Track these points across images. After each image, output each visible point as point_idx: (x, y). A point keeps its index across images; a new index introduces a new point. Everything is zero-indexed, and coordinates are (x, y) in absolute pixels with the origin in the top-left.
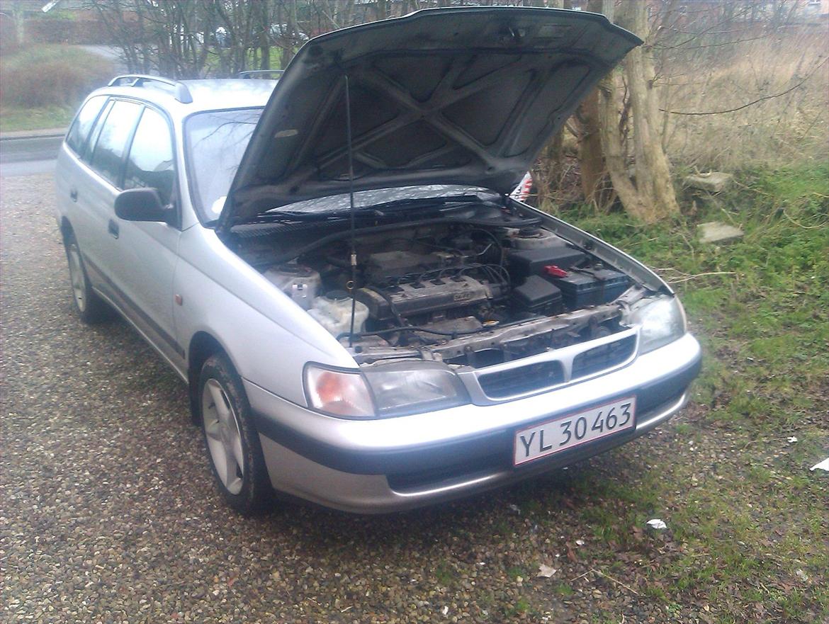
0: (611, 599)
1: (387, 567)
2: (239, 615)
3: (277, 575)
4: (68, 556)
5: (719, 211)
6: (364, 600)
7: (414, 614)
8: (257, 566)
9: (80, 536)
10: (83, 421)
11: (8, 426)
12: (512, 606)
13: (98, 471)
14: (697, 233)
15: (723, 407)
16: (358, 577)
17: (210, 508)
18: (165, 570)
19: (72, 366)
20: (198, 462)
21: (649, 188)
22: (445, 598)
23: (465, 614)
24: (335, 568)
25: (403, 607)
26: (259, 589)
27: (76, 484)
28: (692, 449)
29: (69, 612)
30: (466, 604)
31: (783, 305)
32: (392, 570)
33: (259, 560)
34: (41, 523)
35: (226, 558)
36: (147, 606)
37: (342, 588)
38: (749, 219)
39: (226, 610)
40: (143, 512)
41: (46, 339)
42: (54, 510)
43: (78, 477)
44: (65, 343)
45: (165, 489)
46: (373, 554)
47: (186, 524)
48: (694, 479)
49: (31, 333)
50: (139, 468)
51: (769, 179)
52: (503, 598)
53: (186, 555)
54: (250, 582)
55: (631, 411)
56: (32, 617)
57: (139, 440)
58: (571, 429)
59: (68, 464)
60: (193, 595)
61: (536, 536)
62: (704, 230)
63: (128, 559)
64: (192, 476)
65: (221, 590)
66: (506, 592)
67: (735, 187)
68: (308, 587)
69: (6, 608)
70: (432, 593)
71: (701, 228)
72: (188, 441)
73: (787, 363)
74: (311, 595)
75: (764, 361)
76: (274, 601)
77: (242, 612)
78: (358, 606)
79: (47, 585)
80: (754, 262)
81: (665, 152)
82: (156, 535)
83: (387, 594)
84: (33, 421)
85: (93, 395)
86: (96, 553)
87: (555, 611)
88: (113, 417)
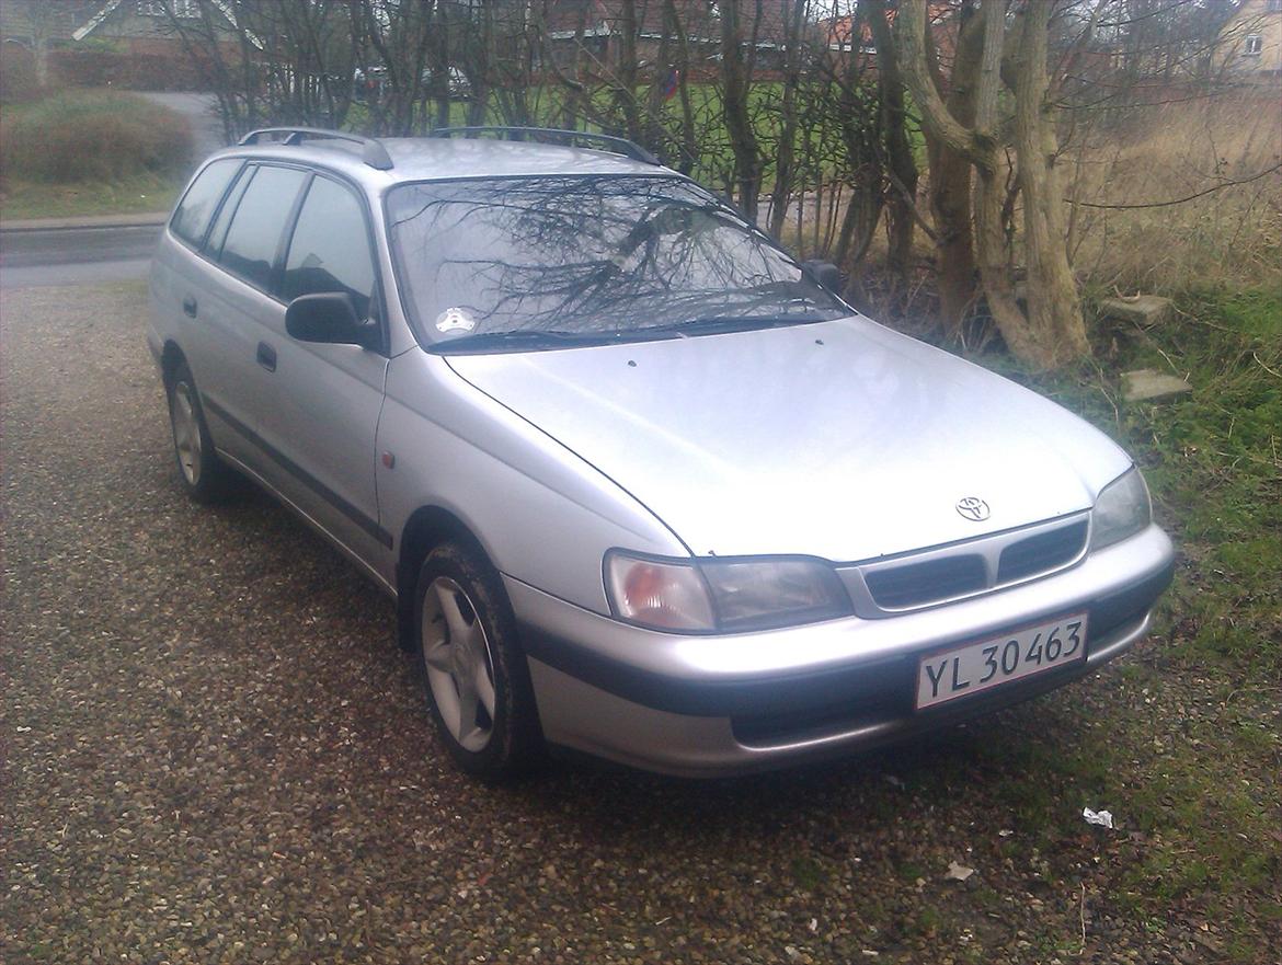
0: (1058, 912)
1: (715, 861)
2: (502, 926)
3: (551, 869)
4: (229, 839)
5: (1153, 352)
6: (689, 909)
7: (765, 929)
8: (520, 857)
9: (241, 812)
10: (218, 646)
11: (103, 651)
12: (912, 921)
13: (254, 717)
14: (1121, 386)
15: (1186, 641)
16: (675, 875)
17: (434, 773)
18: (380, 861)
19: (188, 565)
20: (404, 706)
21: (1047, 316)
22: (809, 908)
23: (842, 930)
24: (637, 862)
25: (747, 919)
26: (527, 889)
27: (224, 736)
28: (1148, 700)
29: (243, 919)
30: (843, 916)
31: (1259, 494)
32: (722, 867)
33: (520, 849)
34: (178, 792)
35: (470, 844)
36: (360, 913)
37: (653, 891)
38: (1198, 367)
39: (482, 920)
40: (333, 777)
41: (139, 525)
42: (195, 772)
43: (225, 726)
44: (171, 531)
45: (360, 744)
46: (690, 843)
47: (402, 795)
48: (1158, 743)
49: (115, 515)
50: (316, 713)
51: (1229, 307)
52: (896, 908)
53: (408, 840)
54: (511, 880)
55: (1081, 633)
56: (190, 924)
57: (310, 674)
58: (998, 658)
59: (206, 707)
60: (429, 898)
61: (933, 821)
62: (1131, 381)
63: (321, 844)
64: (398, 727)
65: (470, 890)
66: (901, 899)
67: (1177, 318)
68: (601, 888)
69: (150, 911)
70: (789, 900)
71: (1127, 378)
72: (384, 677)
73: (1274, 578)
74: (607, 900)
75: (1240, 576)
76: (553, 907)
77: (506, 922)
78: (681, 916)
79: (204, 881)
80: (1210, 430)
81: (1071, 264)
82: (358, 811)
83: (721, 900)
84: (140, 643)
85: (227, 608)
86: (271, 836)
87: (977, 928)
88: (264, 640)
